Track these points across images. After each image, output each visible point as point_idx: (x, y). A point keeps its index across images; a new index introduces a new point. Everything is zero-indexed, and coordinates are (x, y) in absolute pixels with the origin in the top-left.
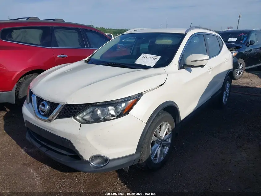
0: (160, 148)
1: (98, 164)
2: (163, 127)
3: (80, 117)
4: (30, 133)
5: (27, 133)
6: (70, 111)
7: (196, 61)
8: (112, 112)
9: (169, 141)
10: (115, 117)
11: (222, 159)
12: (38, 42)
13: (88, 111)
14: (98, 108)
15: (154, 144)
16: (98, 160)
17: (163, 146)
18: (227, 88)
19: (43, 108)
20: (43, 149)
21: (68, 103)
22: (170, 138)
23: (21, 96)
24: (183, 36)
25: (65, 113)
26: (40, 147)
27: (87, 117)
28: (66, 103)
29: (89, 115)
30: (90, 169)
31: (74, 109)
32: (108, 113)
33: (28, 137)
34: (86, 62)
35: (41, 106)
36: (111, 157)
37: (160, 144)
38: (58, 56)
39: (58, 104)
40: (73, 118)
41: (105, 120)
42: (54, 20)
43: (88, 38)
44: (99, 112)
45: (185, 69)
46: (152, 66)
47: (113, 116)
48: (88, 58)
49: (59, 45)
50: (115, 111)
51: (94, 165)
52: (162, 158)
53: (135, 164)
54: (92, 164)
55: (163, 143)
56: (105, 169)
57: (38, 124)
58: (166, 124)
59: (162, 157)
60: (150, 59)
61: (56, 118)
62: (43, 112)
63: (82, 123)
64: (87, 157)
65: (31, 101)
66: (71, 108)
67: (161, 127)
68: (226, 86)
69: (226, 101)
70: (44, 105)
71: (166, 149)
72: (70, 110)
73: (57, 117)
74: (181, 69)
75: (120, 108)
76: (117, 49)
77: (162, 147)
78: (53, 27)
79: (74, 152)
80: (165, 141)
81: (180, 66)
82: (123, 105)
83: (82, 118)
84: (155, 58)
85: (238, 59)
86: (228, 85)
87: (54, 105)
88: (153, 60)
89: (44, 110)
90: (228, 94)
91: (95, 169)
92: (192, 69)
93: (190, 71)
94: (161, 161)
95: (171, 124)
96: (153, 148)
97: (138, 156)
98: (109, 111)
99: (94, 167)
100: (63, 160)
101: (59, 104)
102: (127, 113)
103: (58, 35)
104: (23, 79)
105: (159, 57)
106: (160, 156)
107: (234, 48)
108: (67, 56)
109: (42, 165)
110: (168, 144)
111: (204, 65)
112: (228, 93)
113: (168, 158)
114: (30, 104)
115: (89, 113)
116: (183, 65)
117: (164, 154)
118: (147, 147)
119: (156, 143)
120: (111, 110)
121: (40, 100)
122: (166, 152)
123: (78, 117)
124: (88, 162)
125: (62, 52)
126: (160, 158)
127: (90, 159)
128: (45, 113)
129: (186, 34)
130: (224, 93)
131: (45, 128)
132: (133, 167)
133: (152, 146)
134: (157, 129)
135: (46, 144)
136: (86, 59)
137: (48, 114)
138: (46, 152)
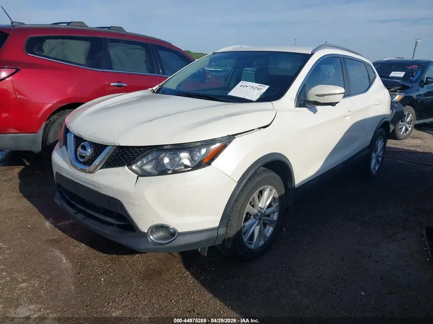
0: (259, 226)
1: (160, 238)
2: (266, 194)
3: (137, 166)
4: (60, 192)
5: (57, 194)
6: (123, 157)
7: (323, 95)
8: (187, 162)
9: (275, 217)
10: (190, 168)
11: (358, 252)
12: (82, 60)
13: (150, 157)
14: (164, 154)
15: (249, 218)
16: (161, 234)
17: (265, 225)
18: (379, 149)
19: (83, 151)
20: (80, 217)
21: (121, 145)
22: (276, 213)
23: (51, 140)
24: (307, 57)
25: (116, 160)
26: (76, 213)
27: (148, 168)
28: (117, 145)
29: (151, 163)
30: (148, 246)
31: (128, 154)
32: (180, 163)
33: (58, 200)
34: (153, 92)
35: (80, 149)
36: (180, 230)
37: (260, 219)
38: (112, 84)
39: (106, 146)
40: (126, 168)
41: (175, 172)
42: (108, 28)
43: (160, 60)
44: (166, 160)
45: (306, 107)
46: (254, 99)
47: (186, 167)
48: (157, 86)
49: (114, 67)
50: (190, 160)
51: (154, 240)
52: (262, 243)
53: (217, 244)
54: (151, 237)
55: (263, 219)
56: (170, 248)
57: (74, 178)
58: (271, 190)
59: (261, 240)
60: (252, 89)
61: (102, 168)
62: (83, 157)
63: (140, 175)
64: (144, 227)
65: (65, 143)
66: (125, 153)
67: (261, 193)
68: (376, 144)
69: (377, 169)
70: (84, 148)
71: (269, 230)
72: (122, 155)
73: (104, 165)
74: (299, 107)
75: (199, 155)
76: (206, 79)
77: (262, 225)
78: (107, 39)
79: (125, 218)
80: (269, 216)
81: (299, 102)
82: (204, 151)
83: (141, 168)
84: (261, 87)
85: (404, 106)
86: (380, 144)
87: (99, 148)
88: (256, 91)
89: (85, 155)
90: (380, 159)
91: (156, 247)
92: (318, 107)
93: (315, 111)
94: (259, 246)
95: (278, 191)
96: (248, 223)
97: (222, 231)
98: (180, 159)
99: (154, 243)
100: (108, 232)
101: (108, 146)
102: (209, 164)
103: (115, 52)
104: (55, 116)
105: (267, 87)
106: (259, 240)
107: (399, 88)
108: (125, 85)
109: (76, 242)
110: (272, 222)
111: (337, 103)
112: (380, 156)
113: (271, 244)
114: (64, 147)
115: (151, 161)
116: (303, 101)
117: (265, 236)
118: (237, 220)
119: (252, 217)
120: (185, 158)
121: (79, 140)
122: (268, 235)
123: (134, 167)
124: (145, 235)
125: (119, 77)
126: (257, 243)
127: (148, 230)
128: (86, 160)
129: (312, 54)
130: (373, 155)
131: (84, 182)
132: (214, 250)
133: (246, 220)
134: (255, 195)
135: (84, 209)
136: (154, 88)
137: (89, 162)
138: (83, 221)
